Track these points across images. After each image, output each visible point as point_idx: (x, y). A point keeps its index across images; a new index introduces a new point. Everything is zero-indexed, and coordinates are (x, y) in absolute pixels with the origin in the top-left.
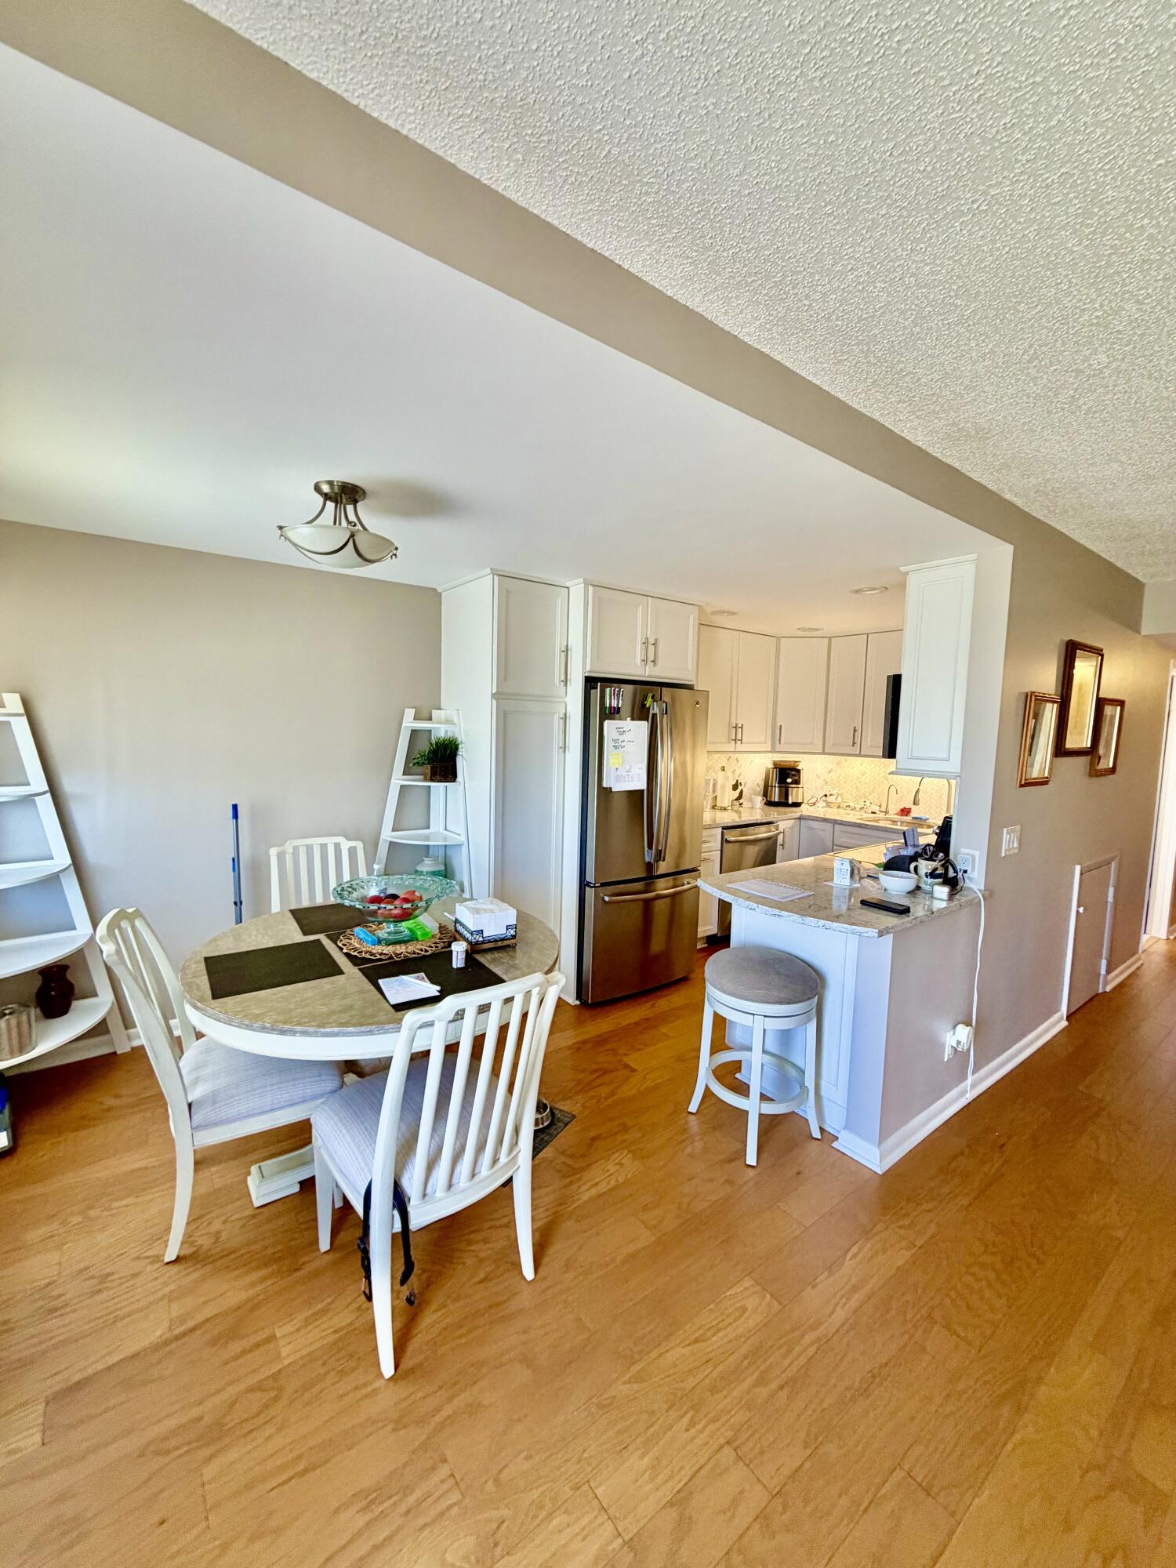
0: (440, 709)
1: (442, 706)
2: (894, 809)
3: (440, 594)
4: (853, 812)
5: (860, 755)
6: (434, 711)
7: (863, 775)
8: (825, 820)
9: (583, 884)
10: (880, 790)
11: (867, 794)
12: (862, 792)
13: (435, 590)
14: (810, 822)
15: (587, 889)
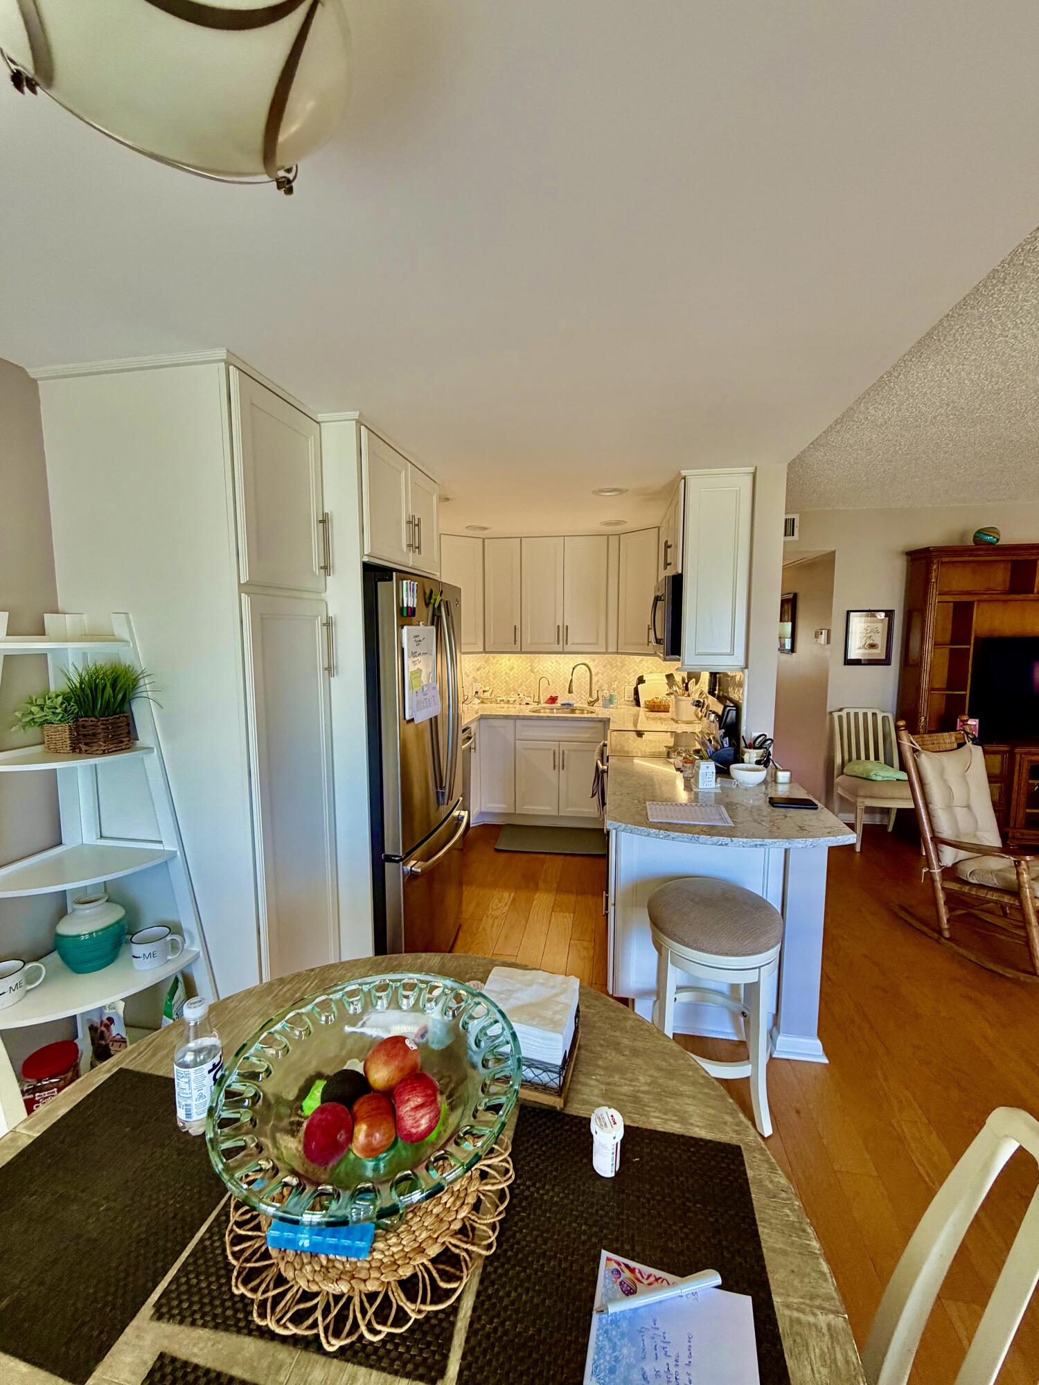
0: (56, 611)
1: (61, 605)
2: (544, 698)
3: (35, 381)
4: (506, 706)
5: (521, 652)
6: (46, 616)
7: (511, 670)
8: (506, 717)
9: (379, 860)
10: (528, 682)
11: (516, 687)
12: (511, 686)
13: (22, 370)
14: (490, 720)
15: (388, 866)
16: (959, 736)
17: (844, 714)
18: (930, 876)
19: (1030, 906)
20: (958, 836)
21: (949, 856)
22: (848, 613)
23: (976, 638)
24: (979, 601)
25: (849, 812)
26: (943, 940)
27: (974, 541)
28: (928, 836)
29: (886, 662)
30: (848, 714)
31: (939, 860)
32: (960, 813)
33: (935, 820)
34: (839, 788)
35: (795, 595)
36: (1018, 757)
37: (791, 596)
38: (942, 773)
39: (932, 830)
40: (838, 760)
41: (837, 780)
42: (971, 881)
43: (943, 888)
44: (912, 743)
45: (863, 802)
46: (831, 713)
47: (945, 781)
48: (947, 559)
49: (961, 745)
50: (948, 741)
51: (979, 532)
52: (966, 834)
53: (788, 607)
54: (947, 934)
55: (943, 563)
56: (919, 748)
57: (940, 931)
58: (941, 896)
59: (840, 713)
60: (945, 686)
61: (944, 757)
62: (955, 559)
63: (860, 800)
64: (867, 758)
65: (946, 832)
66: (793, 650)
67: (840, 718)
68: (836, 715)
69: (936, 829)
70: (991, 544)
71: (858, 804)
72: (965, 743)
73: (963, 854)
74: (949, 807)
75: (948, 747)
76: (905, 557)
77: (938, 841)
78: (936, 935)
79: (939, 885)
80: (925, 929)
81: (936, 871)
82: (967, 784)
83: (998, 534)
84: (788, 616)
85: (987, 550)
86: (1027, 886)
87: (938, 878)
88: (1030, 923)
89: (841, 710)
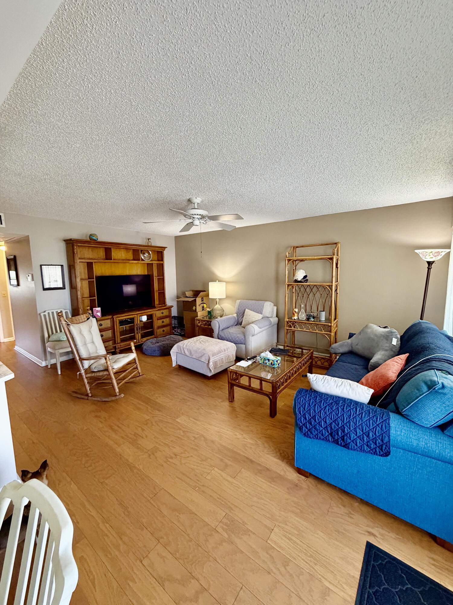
16: (87, 315)
17: (46, 313)
18: (80, 374)
19: (112, 373)
20: (90, 355)
21: (86, 364)
22: (41, 266)
23: (96, 277)
24: (95, 262)
25: (54, 358)
26: (89, 398)
27: (90, 239)
28: (78, 358)
29: (63, 288)
30: (49, 313)
31: (83, 367)
32: (90, 346)
33: (80, 351)
34: (48, 348)
35: (15, 257)
36: (115, 319)
37: (12, 257)
38: (80, 332)
39: (79, 356)
40: (46, 335)
41: (46, 345)
42: (95, 371)
43: (86, 378)
44: (66, 322)
45: (59, 352)
46: (40, 314)
47: (82, 335)
48: (80, 245)
49: (88, 319)
50: (83, 318)
51: (90, 235)
52: (93, 353)
53: (12, 263)
54: (90, 395)
55: (78, 246)
56: (70, 323)
57: (87, 395)
58: (86, 381)
59: (44, 313)
60: (89, 296)
61: (81, 325)
62: (82, 245)
63: (57, 351)
64: (57, 332)
65: (84, 355)
66: (18, 285)
67: (45, 316)
68: (42, 314)
69: (80, 355)
70: (95, 240)
71: (56, 353)
72: (90, 318)
73: (92, 361)
74: (85, 344)
75: (83, 320)
76: (64, 242)
77: (82, 359)
78: (86, 397)
79: (84, 377)
80: (83, 397)
81: (83, 372)
82: (91, 333)
83: (97, 236)
84: (13, 268)
85: (94, 242)
86: (110, 366)
87: (84, 374)
88: (112, 379)
89: (45, 312)
